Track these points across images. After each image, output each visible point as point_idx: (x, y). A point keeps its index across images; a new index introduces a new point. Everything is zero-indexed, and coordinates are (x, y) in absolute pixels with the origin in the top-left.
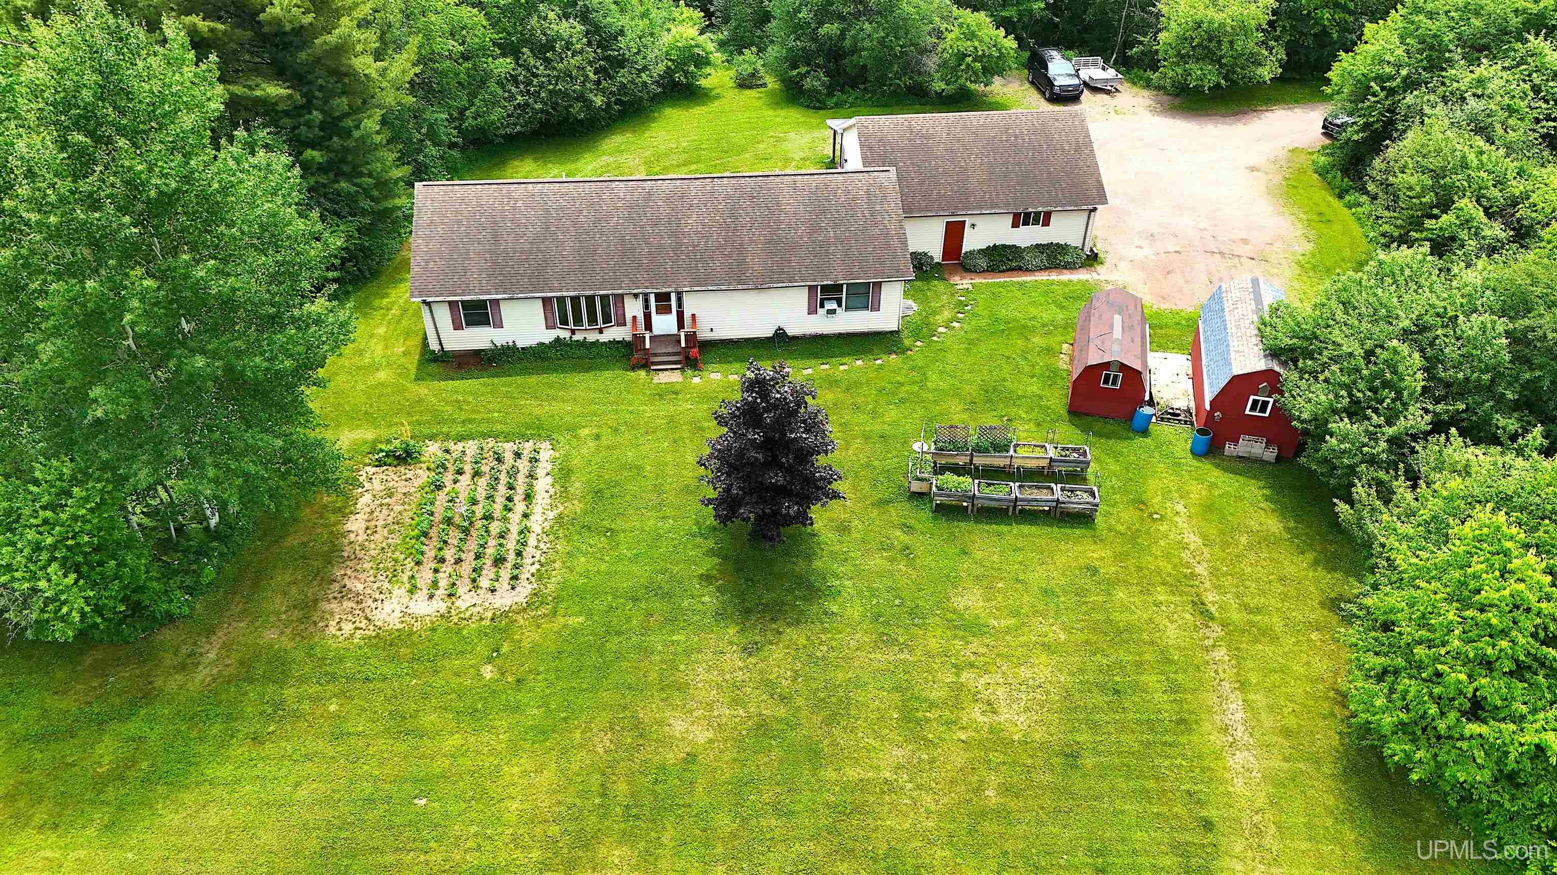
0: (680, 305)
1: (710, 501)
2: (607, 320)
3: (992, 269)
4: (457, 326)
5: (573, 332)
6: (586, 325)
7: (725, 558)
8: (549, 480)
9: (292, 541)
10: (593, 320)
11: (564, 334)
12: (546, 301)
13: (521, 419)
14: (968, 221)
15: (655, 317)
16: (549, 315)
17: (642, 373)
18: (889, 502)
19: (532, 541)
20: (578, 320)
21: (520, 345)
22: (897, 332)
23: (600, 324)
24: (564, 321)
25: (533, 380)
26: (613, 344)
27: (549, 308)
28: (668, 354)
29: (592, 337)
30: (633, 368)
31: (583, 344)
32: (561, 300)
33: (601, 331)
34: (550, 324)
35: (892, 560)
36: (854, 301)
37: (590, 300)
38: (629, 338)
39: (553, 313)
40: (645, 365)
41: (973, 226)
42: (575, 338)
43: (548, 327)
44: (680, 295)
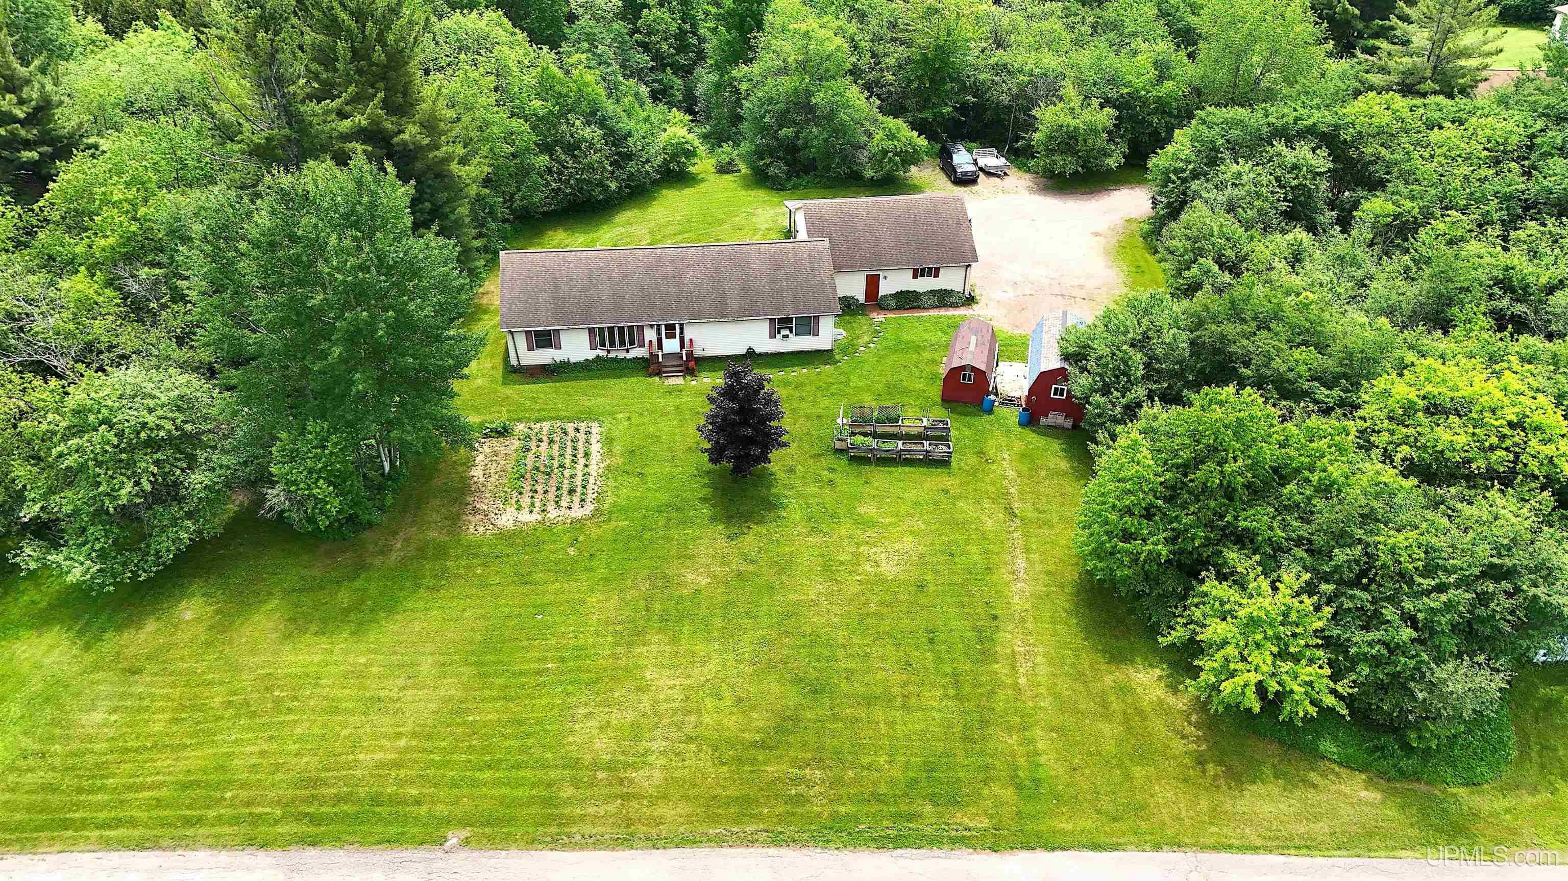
0: (682, 332)
1: (707, 450)
2: (632, 343)
3: (900, 308)
4: (530, 348)
5: (609, 352)
6: (618, 347)
7: (716, 489)
8: (599, 445)
9: (437, 482)
10: (622, 343)
11: (603, 353)
12: (591, 331)
13: (577, 409)
14: (882, 274)
15: (664, 341)
16: (593, 340)
17: (657, 379)
18: (819, 455)
19: (592, 480)
20: (612, 344)
21: (573, 360)
22: (832, 350)
23: (628, 346)
24: (603, 344)
25: (584, 383)
26: (636, 359)
27: (593, 335)
28: (674, 366)
29: (622, 355)
30: (650, 376)
31: (616, 360)
32: (601, 330)
33: (628, 351)
34: (594, 346)
35: (821, 488)
36: (801, 329)
37: (621, 329)
38: (647, 356)
39: (596, 339)
40: (659, 374)
41: (885, 278)
42: (610, 356)
43: (593, 348)
44: (681, 325)
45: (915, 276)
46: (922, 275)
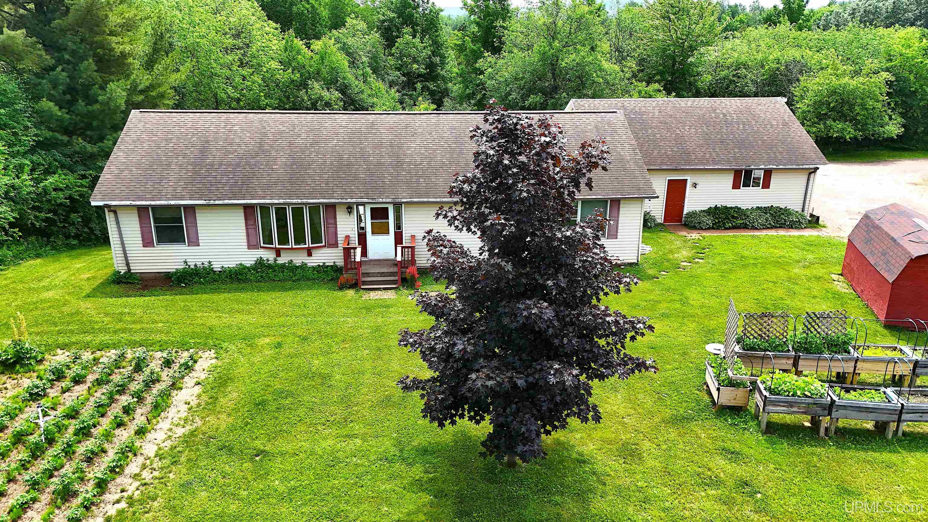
0: (398, 226)
1: (417, 384)
2: (316, 238)
3: (715, 227)
4: (147, 243)
5: (278, 253)
6: (292, 244)
8: (198, 390)
10: (300, 239)
11: (268, 256)
12: (249, 210)
13: (190, 329)
14: (690, 179)
15: (370, 239)
16: (251, 231)
17: (351, 293)
18: (689, 419)
20: (284, 239)
21: (217, 267)
22: (637, 264)
23: (309, 244)
24: (268, 240)
26: (322, 269)
27: (251, 222)
28: (382, 274)
29: (299, 259)
30: (341, 288)
31: (291, 268)
32: (265, 208)
33: (309, 253)
34: (253, 242)
37: (298, 212)
38: (340, 262)
39: (256, 228)
40: (355, 285)
41: (695, 185)
42: (282, 260)
43: (250, 246)
44: (398, 206)
45: (736, 186)
46: (746, 185)
